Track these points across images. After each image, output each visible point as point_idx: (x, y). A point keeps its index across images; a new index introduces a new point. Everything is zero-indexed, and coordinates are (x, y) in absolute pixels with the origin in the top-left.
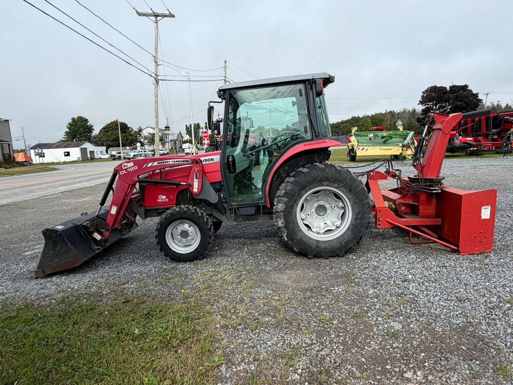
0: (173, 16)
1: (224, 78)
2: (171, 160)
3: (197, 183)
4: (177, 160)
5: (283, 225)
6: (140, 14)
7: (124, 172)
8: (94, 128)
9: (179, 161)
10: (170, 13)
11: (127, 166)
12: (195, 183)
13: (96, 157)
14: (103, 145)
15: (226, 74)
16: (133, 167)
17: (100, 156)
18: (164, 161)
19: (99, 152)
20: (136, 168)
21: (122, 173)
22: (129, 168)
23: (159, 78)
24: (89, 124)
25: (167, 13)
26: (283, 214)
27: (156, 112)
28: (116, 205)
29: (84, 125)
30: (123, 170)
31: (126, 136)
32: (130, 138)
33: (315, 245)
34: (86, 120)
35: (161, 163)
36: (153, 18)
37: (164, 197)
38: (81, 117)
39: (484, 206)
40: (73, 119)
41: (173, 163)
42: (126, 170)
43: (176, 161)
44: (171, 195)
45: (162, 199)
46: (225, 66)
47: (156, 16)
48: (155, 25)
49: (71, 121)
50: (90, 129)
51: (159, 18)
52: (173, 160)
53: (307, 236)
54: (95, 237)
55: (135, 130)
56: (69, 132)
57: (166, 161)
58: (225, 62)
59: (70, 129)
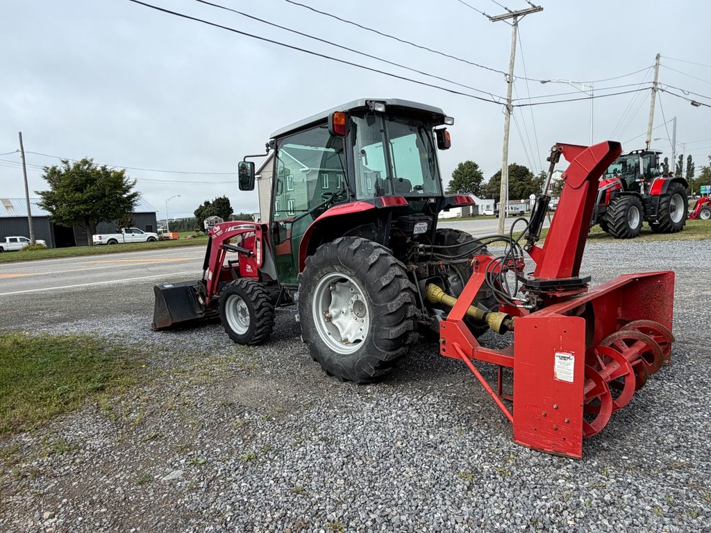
0: (540, 9)
1: (652, 85)
2: (242, 225)
6: (494, 19)
7: (215, 236)
8: (483, 176)
10: (534, 6)
12: (258, 253)
13: (480, 213)
14: (490, 198)
15: (656, 77)
17: (484, 212)
19: (485, 208)
23: (513, 103)
24: (478, 170)
25: (530, 7)
27: (504, 153)
28: (211, 270)
29: (471, 172)
31: (522, 184)
32: (528, 187)
33: (328, 356)
34: (476, 166)
35: (236, 228)
36: (511, 20)
37: (250, 267)
38: (469, 162)
39: (561, 351)
40: (461, 165)
43: (246, 227)
46: (657, 65)
47: (515, 15)
48: (512, 29)
49: (457, 167)
50: (479, 177)
51: (519, 18)
53: (323, 342)
54: (200, 301)
55: (536, 176)
56: (454, 181)
57: (239, 226)
58: (658, 57)
59: (455, 178)
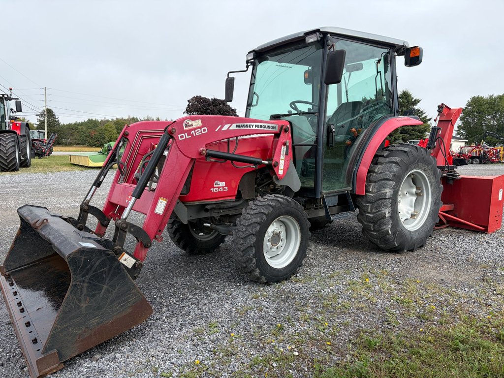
2: (254, 124)
3: (283, 161)
4: (262, 124)
5: (390, 215)
7: (186, 136)
9: (264, 127)
11: (192, 125)
12: (281, 161)
16: (200, 128)
18: (246, 124)
20: (204, 130)
21: (182, 137)
22: (194, 129)
26: (391, 201)
28: (165, 196)
30: (184, 132)
35: (242, 126)
37: (222, 184)
41: (257, 128)
42: (189, 132)
43: (261, 126)
44: (233, 181)
45: (219, 188)
52: (257, 124)
54: (124, 263)
57: (248, 124)
